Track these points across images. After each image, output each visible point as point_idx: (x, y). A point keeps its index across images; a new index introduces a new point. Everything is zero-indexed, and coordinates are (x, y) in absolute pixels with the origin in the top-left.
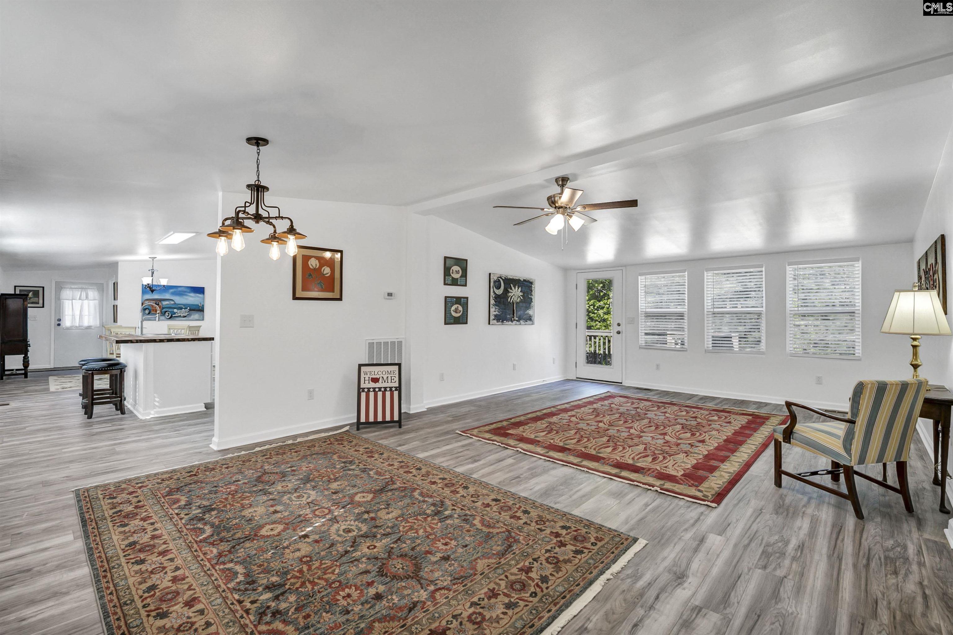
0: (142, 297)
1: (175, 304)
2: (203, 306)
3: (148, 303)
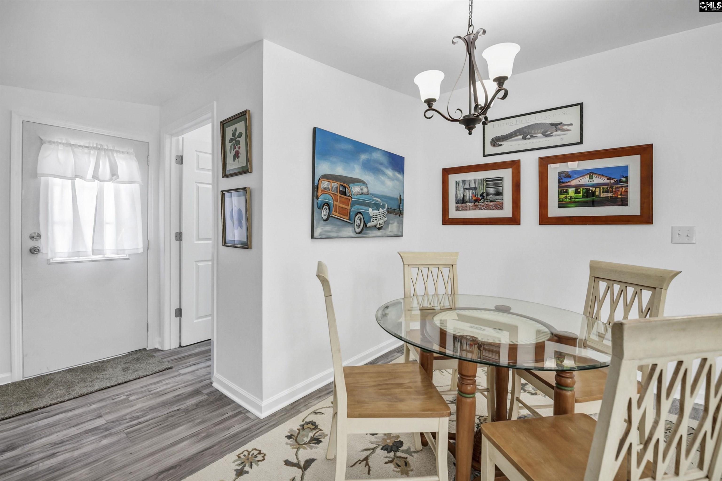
1: (368, 193)
3: (329, 188)
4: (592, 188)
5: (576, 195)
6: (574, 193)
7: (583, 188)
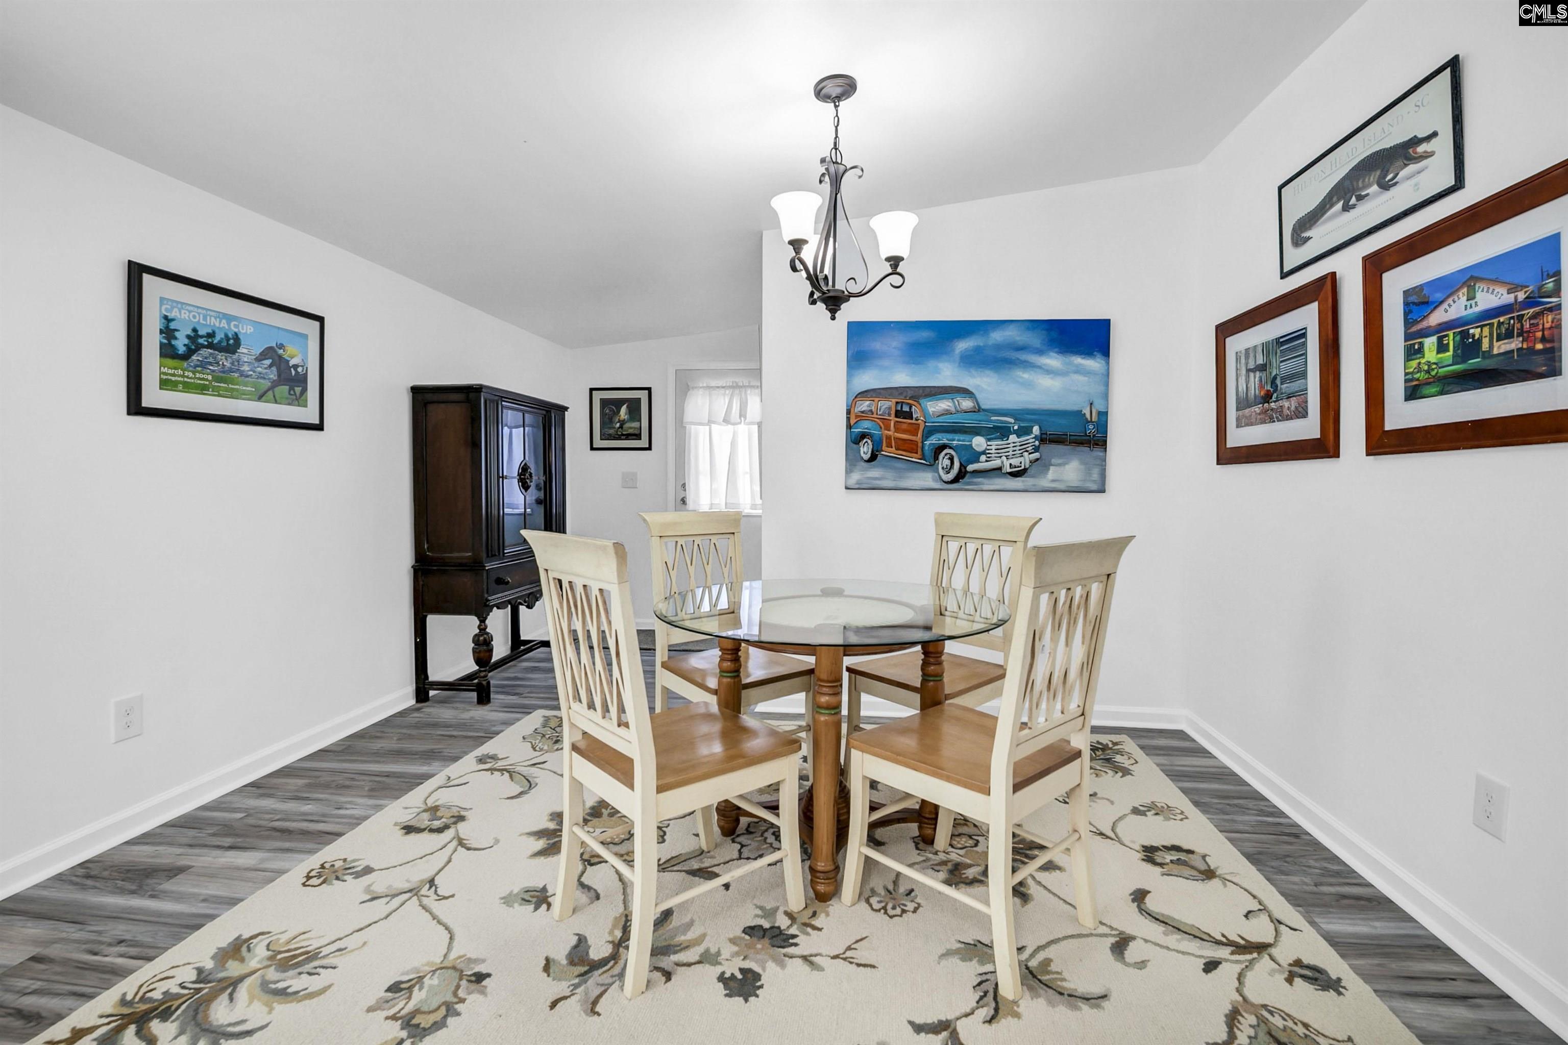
0: (848, 382)
1: (978, 410)
2: (1103, 415)
3: (871, 411)
4: (1472, 328)
5: (1440, 356)
6: (1435, 352)
7: (1454, 333)
